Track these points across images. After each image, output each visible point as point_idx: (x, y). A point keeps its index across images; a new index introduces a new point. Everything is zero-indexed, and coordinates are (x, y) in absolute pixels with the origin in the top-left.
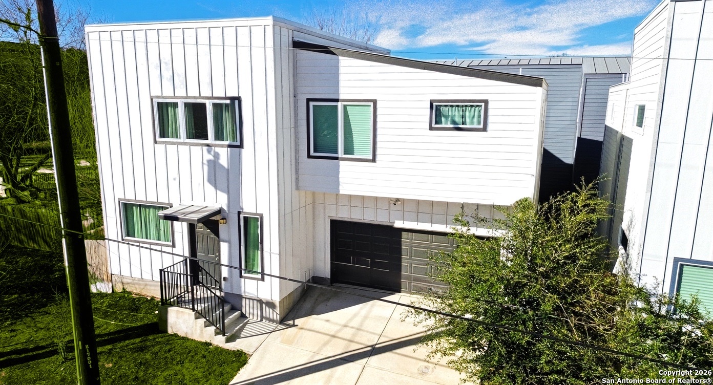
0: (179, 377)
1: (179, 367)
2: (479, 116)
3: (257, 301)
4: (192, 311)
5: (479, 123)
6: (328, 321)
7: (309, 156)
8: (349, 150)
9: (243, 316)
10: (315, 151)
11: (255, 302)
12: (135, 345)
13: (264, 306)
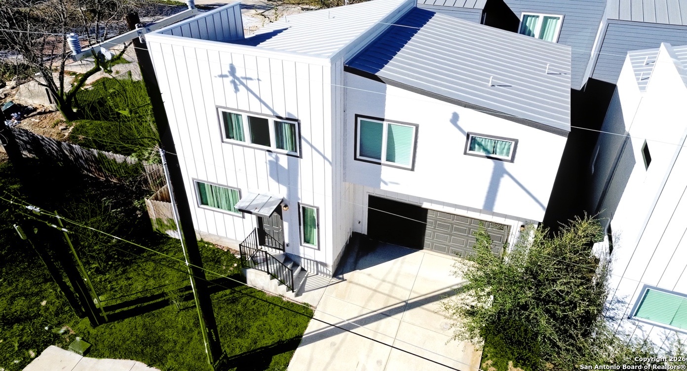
0: (267, 327)
1: (264, 318)
2: (509, 149)
3: (314, 261)
4: (267, 273)
5: (507, 154)
6: (369, 275)
7: (356, 159)
8: (391, 157)
9: (303, 270)
10: (361, 155)
11: (312, 262)
12: (227, 297)
13: (319, 265)
